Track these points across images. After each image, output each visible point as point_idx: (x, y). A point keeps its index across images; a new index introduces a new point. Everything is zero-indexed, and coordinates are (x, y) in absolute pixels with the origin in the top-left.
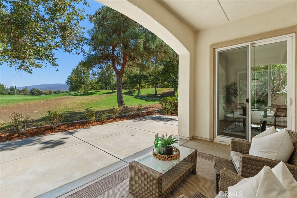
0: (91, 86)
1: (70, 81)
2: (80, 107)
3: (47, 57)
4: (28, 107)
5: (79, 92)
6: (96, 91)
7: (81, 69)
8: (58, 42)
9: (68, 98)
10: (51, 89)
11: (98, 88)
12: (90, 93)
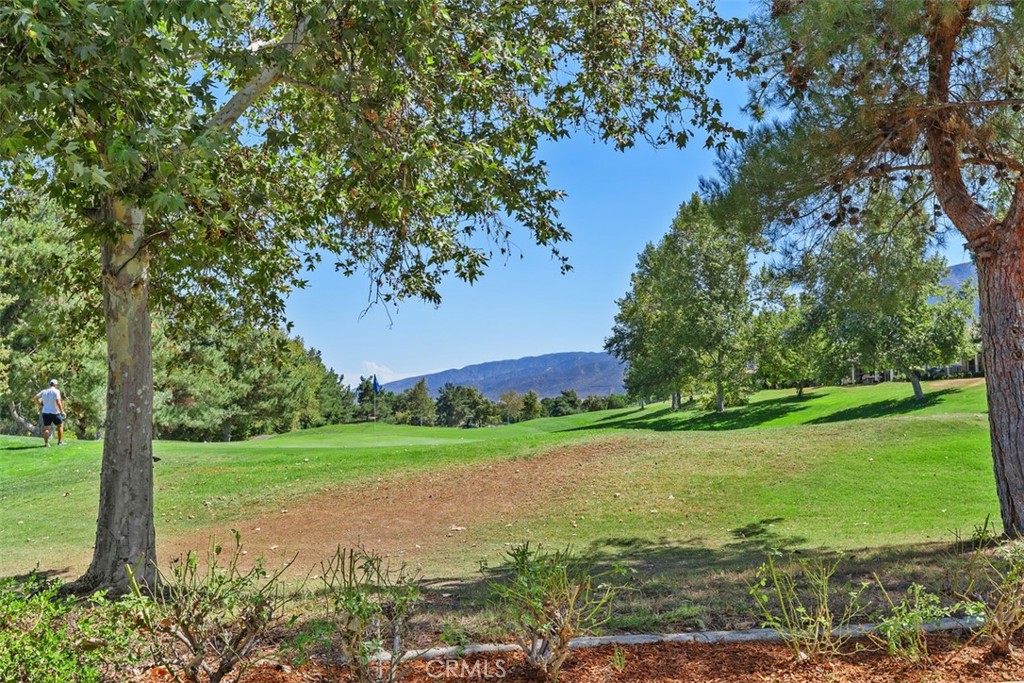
0: (757, 356)
1: (630, 335)
2: (697, 514)
3: (511, 189)
4: (424, 498)
5: (683, 400)
6: (793, 392)
7: (691, 251)
8: (569, 87)
9: (622, 448)
10: (531, 385)
11: (809, 372)
12: (752, 411)
